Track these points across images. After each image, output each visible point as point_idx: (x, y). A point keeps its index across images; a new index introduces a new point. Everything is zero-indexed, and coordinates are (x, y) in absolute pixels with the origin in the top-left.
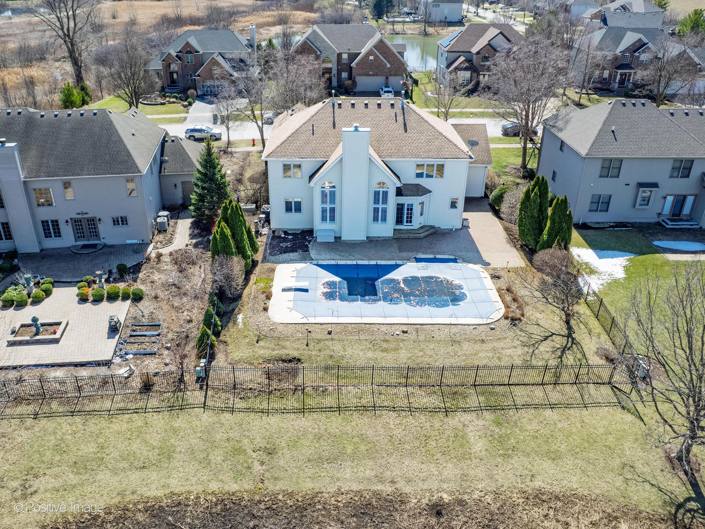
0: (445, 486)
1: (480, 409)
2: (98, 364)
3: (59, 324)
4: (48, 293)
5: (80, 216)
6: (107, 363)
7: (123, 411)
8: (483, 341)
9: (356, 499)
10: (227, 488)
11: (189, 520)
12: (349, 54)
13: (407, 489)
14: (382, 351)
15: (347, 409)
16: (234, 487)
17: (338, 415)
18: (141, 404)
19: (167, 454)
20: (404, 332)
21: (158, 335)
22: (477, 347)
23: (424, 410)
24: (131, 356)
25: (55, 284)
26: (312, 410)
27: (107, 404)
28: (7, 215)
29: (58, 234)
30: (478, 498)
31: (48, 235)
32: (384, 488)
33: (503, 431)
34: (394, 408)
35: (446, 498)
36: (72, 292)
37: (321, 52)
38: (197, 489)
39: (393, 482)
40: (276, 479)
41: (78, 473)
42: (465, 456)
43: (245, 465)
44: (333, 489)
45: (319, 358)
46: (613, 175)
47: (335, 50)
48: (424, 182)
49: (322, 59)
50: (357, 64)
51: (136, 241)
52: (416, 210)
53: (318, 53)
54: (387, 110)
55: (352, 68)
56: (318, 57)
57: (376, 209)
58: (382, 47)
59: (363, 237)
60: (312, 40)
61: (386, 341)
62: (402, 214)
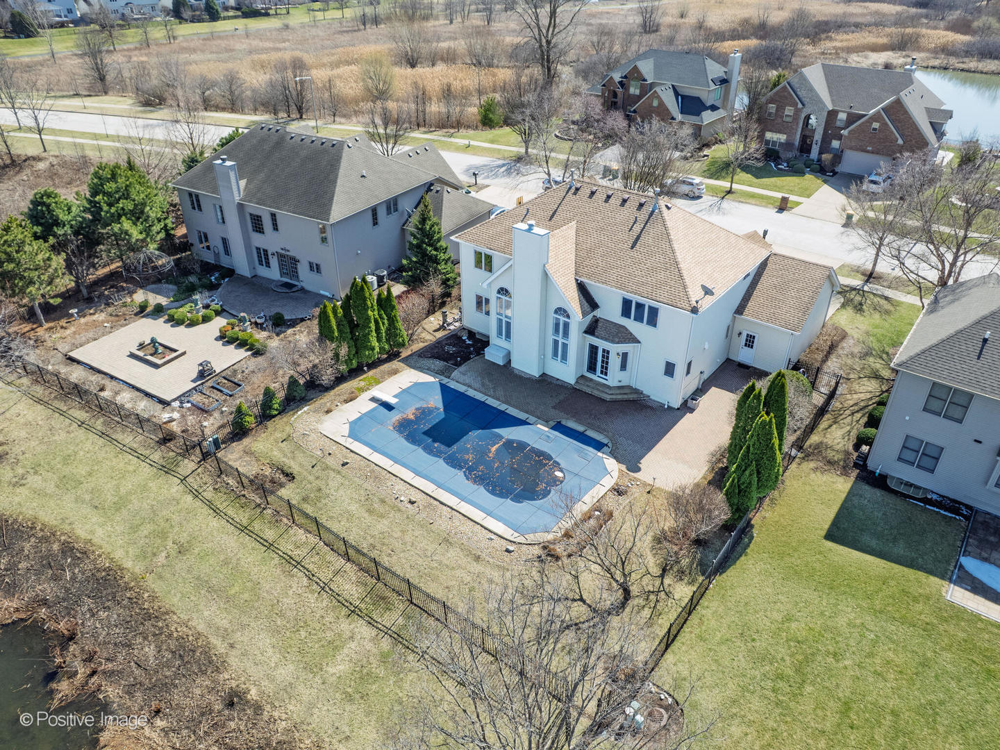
0: (265, 683)
1: (386, 631)
3: (175, 351)
4: (207, 319)
5: (283, 252)
6: (164, 403)
7: (131, 451)
8: (477, 558)
9: (191, 638)
10: (124, 561)
11: (76, 571)
12: (849, 115)
13: (233, 661)
14: (369, 511)
15: (276, 550)
16: (128, 564)
17: (263, 551)
18: (147, 452)
19: (120, 505)
20: (411, 501)
21: (231, 396)
22: (464, 561)
23: (336, 596)
24: (189, 405)
25: (224, 313)
26: (250, 533)
28: (227, 234)
29: (268, 264)
30: (276, 718)
32: (219, 645)
33: (378, 671)
34: (313, 575)
35: (253, 694)
37: (803, 105)
38: (107, 548)
39: (232, 646)
40: (160, 577)
41: (57, 487)
42: (313, 668)
43: (155, 550)
44: (184, 617)
45: (309, 486)
46: (950, 414)
47: (825, 106)
48: (631, 325)
49: (803, 116)
50: (850, 132)
51: (327, 294)
52: (615, 362)
53: (800, 106)
54: (629, 211)
55: (842, 136)
56: (798, 111)
57: (556, 342)
58: (897, 111)
59: (535, 372)
60: (796, 85)
61: (383, 501)
62: (596, 359)
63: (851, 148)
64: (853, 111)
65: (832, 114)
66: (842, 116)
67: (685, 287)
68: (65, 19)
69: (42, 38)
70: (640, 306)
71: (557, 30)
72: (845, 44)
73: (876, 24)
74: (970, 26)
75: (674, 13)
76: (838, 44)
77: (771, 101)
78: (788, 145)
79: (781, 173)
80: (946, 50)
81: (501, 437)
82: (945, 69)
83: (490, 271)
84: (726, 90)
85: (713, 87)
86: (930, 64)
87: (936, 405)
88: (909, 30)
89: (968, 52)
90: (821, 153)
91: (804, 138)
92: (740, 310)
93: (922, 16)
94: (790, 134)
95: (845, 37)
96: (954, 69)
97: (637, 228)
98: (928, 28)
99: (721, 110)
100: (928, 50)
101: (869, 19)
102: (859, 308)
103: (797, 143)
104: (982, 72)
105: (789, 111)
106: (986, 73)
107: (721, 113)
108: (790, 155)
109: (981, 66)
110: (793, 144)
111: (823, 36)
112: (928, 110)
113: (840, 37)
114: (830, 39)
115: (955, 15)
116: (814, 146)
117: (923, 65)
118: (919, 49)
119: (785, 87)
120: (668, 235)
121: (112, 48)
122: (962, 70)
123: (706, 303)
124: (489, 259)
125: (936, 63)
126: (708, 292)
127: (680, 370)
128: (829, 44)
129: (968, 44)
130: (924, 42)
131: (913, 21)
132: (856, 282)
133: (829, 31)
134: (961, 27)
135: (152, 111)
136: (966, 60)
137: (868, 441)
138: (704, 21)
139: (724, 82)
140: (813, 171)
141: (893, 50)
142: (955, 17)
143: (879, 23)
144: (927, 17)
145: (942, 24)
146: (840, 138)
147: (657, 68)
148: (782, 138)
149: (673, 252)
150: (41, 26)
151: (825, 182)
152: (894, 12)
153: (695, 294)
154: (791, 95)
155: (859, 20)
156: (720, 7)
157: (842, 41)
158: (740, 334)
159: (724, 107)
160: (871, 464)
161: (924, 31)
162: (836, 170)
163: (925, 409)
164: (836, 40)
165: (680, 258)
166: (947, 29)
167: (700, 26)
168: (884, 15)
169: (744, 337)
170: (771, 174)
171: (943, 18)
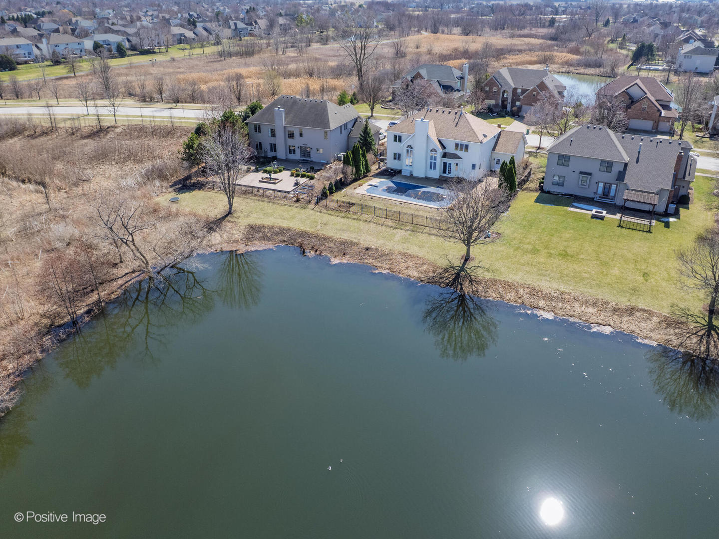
0: (376, 244)
1: (408, 230)
2: (285, 192)
3: (279, 180)
4: (280, 171)
5: (304, 146)
6: (289, 192)
7: (285, 205)
10: (306, 229)
12: (522, 90)
13: (363, 242)
14: (387, 207)
15: (360, 220)
17: (355, 221)
18: (293, 204)
19: (293, 217)
20: (400, 204)
21: (311, 189)
23: (387, 226)
24: (297, 192)
25: (284, 169)
26: (348, 218)
27: (282, 202)
28: (275, 141)
29: (294, 153)
30: (384, 249)
31: (290, 152)
32: (355, 240)
34: (377, 223)
35: (374, 247)
36: (289, 173)
40: (322, 231)
41: (264, 216)
46: (565, 165)
47: (511, 86)
48: (459, 153)
49: (502, 91)
50: (524, 97)
51: (325, 162)
52: (453, 167)
53: (500, 86)
54: (452, 115)
55: (520, 99)
56: (499, 89)
57: (431, 163)
58: (542, 86)
59: (423, 176)
60: (497, 77)
61: (391, 205)
62: (446, 168)
63: (525, 104)
64: (523, 88)
65: (515, 90)
66: (519, 91)
67: (477, 136)
68: (29, 59)
69: (19, 71)
70: (462, 145)
71: (366, 56)
72: (514, 61)
73: (530, 50)
74: (579, 51)
75: (412, 45)
76: (511, 61)
77: (486, 85)
78: (496, 105)
79: (495, 117)
80: (568, 63)
81: (420, 191)
82: (568, 73)
83: (401, 142)
84: (463, 82)
85: (457, 80)
86: (560, 71)
87: (561, 162)
88: (547, 53)
89: (579, 64)
90: (511, 108)
91: (503, 101)
92: (494, 149)
93: (554, 45)
94: (497, 100)
95: (514, 57)
96: (573, 73)
97: (456, 120)
98: (557, 52)
99: (461, 92)
100: (558, 63)
101: (525, 47)
102: (536, 157)
103: (500, 104)
104: (587, 74)
105: (495, 89)
106: (589, 75)
107: (461, 93)
108: (497, 110)
109: (586, 71)
110: (498, 105)
111: (502, 57)
112: (556, 86)
113: (511, 57)
114: (506, 58)
115: (572, 45)
116: (508, 105)
117: (557, 71)
118: (554, 63)
119: (492, 78)
120: (468, 121)
121: (73, 75)
122: (577, 73)
123: (485, 140)
124: (400, 137)
125: (564, 70)
126: (485, 136)
127: (477, 167)
128: (505, 61)
129: (579, 60)
130: (556, 59)
131: (550, 48)
132: (534, 150)
133: (505, 54)
134: (575, 51)
135: (151, 105)
136: (578, 68)
137: (543, 183)
138: (431, 50)
139: (462, 78)
140: (509, 116)
141: (540, 63)
142: (572, 46)
143: (531, 49)
144: (557, 46)
145: (565, 50)
146: (519, 100)
147: (428, 73)
148: (493, 102)
149: (471, 126)
150: (18, 64)
151: (515, 120)
152: (538, 43)
153: (481, 138)
154: (495, 82)
155: (520, 48)
156: (438, 41)
157: (512, 59)
158: (494, 159)
159: (463, 91)
160: (544, 188)
161: (555, 53)
162: (520, 115)
163: (558, 164)
164: (509, 59)
165: (473, 127)
166: (568, 52)
167: (430, 52)
168: (533, 45)
169: (496, 160)
170: (490, 118)
171: (566, 47)
